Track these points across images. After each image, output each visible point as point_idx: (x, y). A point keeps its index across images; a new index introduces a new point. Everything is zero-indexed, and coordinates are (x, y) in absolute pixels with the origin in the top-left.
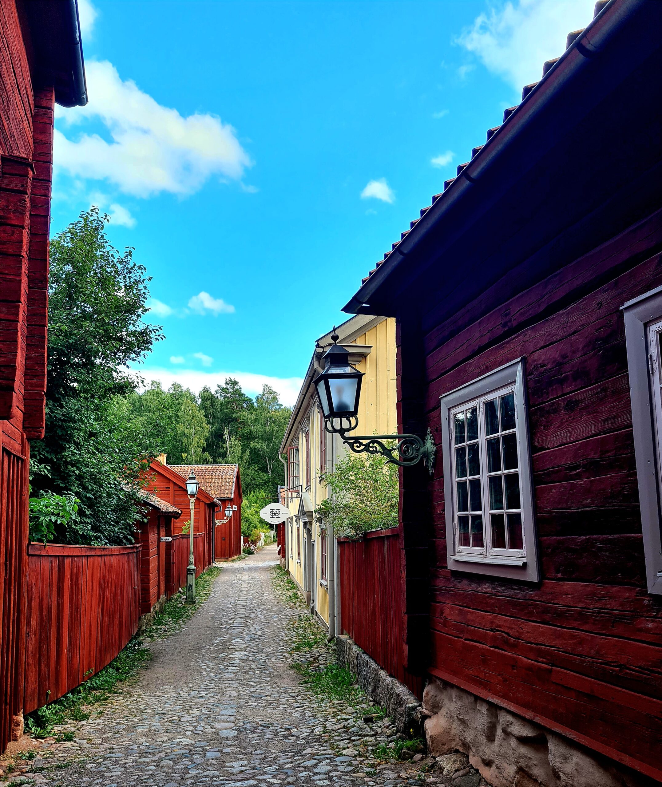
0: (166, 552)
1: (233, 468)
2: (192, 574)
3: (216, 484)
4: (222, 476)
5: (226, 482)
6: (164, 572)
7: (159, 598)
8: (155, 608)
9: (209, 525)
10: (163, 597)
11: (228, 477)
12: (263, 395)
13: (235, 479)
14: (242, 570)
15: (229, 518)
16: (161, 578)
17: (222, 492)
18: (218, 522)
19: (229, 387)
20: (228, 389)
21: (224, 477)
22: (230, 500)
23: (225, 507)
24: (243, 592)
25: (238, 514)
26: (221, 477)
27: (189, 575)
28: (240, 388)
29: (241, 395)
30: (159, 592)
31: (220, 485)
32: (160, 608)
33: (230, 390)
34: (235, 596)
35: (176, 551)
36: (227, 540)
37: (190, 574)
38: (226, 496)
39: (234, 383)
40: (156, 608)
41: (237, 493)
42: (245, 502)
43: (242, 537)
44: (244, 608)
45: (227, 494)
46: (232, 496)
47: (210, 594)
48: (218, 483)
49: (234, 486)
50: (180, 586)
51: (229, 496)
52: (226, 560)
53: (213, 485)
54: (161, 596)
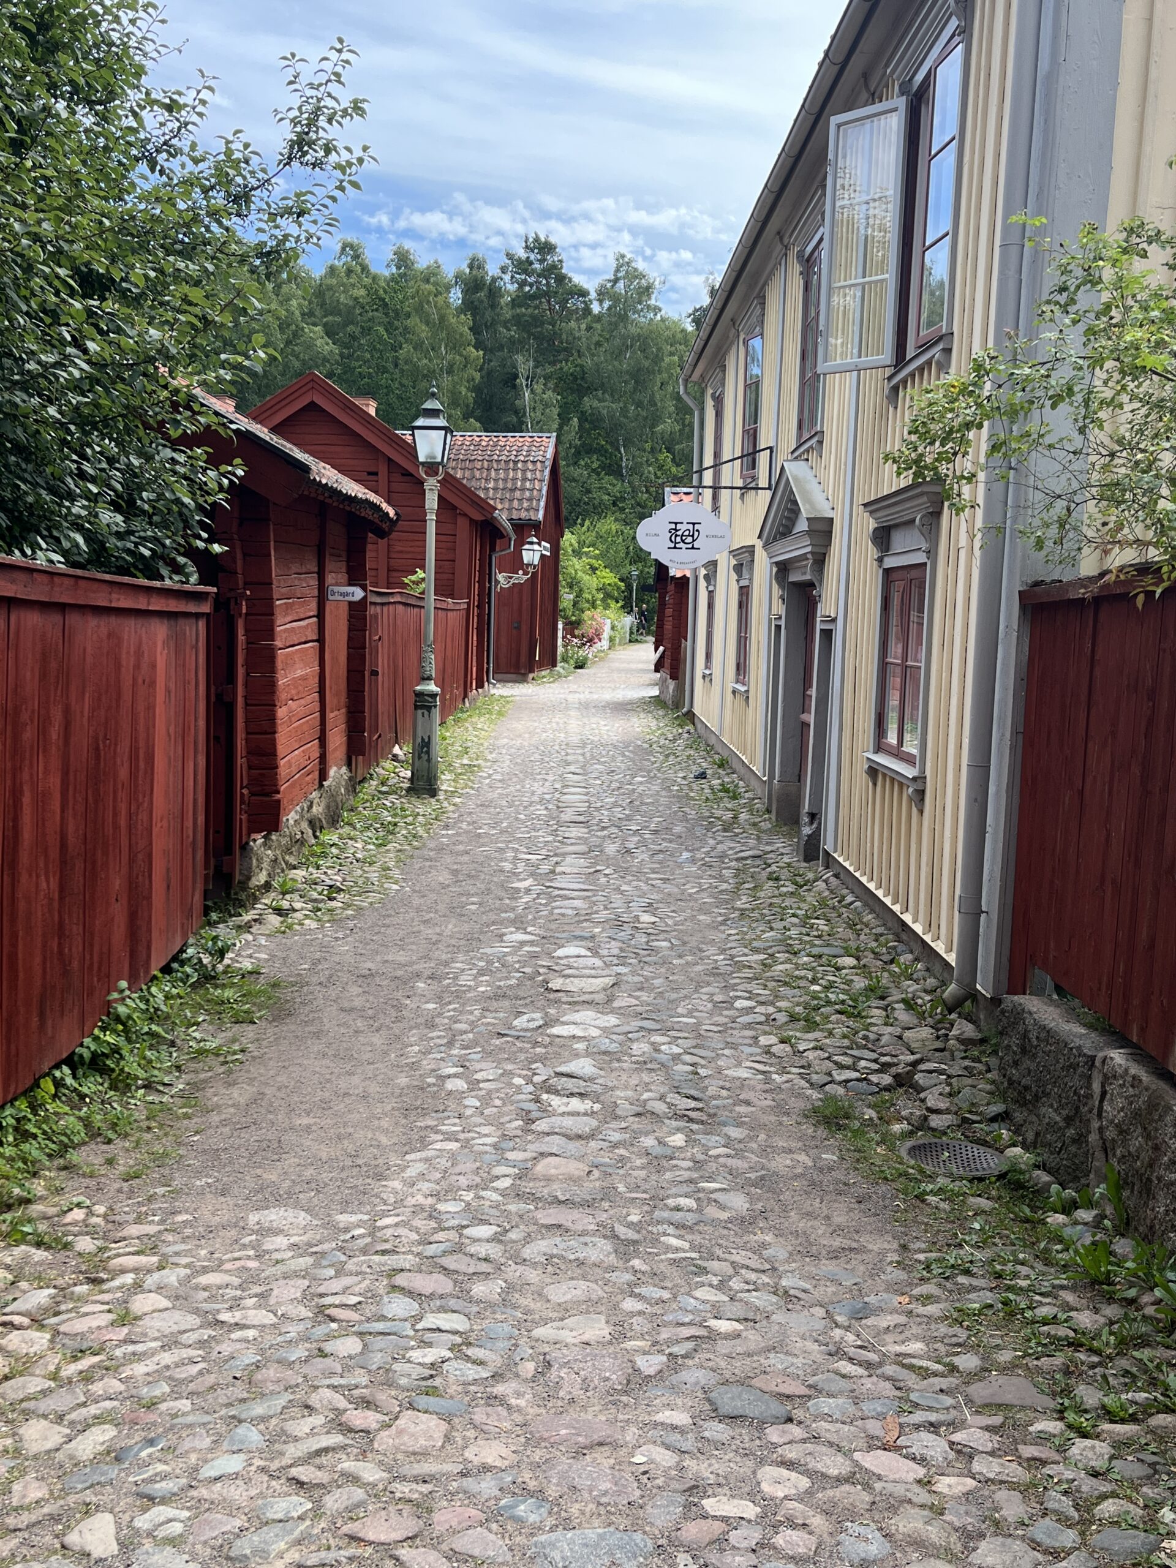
0: (350, 639)
1: (546, 446)
2: (429, 709)
3: (501, 485)
4: (516, 462)
5: (524, 479)
6: (343, 698)
7: (323, 776)
8: (310, 807)
9: (481, 582)
10: (337, 773)
11: (530, 466)
12: (616, 281)
13: (547, 472)
14: (563, 707)
15: (531, 570)
16: (330, 715)
17: (516, 504)
18: (502, 579)
19: (532, 257)
20: (531, 263)
21: (520, 465)
22: (535, 526)
23: (521, 542)
24: (572, 768)
25: (552, 564)
26: (511, 465)
27: (420, 712)
28: (561, 261)
29: (561, 279)
30: (323, 758)
31: (509, 485)
32: (328, 807)
33: (537, 266)
34: (551, 778)
35: (385, 638)
36: (525, 628)
37: (422, 707)
38: (523, 515)
39: (545, 248)
40: (315, 809)
41: (552, 510)
42: (569, 539)
43: (560, 626)
44: (581, 819)
45: (527, 510)
46: (540, 516)
47: (479, 766)
48: (505, 480)
49: (544, 492)
50: (397, 742)
51: (532, 515)
52: (520, 677)
53: (491, 485)
54: (332, 772)
